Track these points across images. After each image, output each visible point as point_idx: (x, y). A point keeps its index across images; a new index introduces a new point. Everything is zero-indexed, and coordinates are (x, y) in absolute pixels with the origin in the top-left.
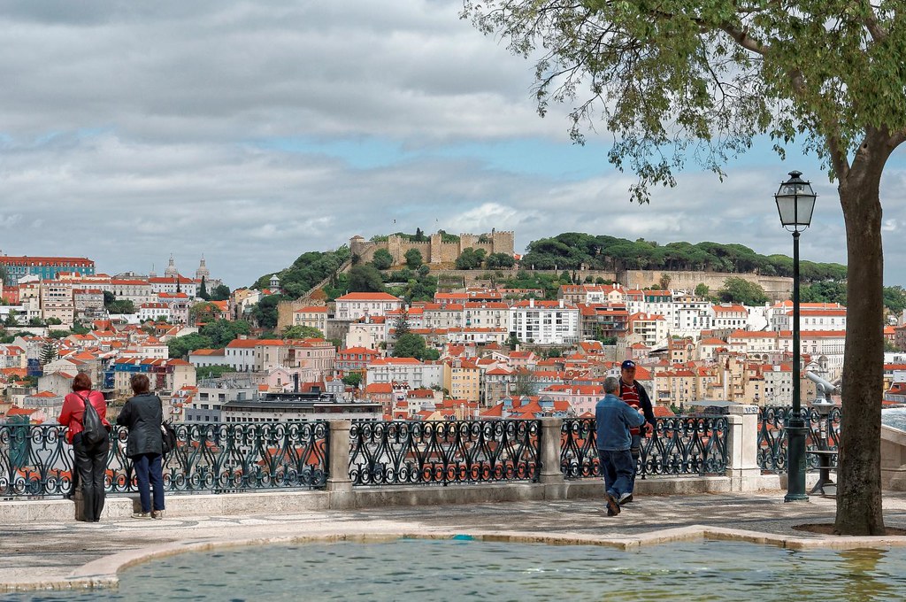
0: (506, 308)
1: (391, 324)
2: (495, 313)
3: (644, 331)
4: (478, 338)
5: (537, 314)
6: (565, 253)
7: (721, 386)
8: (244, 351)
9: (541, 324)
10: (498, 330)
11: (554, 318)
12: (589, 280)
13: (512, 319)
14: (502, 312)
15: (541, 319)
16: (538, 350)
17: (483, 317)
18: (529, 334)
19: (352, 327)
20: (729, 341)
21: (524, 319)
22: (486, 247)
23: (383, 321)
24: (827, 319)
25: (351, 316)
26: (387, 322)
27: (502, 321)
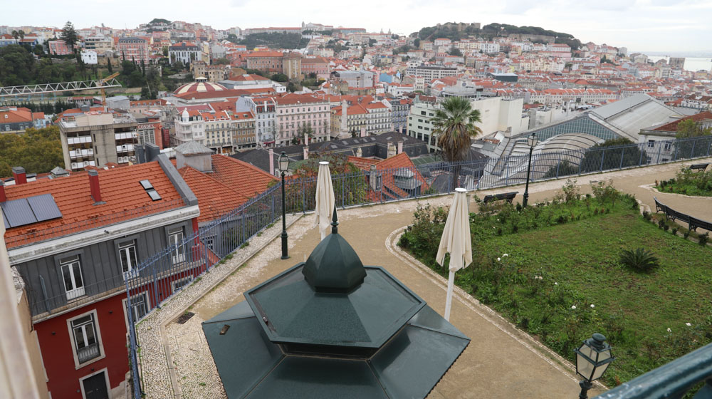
0: (480, 43)
1: (450, 47)
3: (515, 50)
4: (472, 51)
5: (488, 45)
7: (537, 65)
10: (478, 49)
11: (492, 46)
12: (500, 36)
13: (481, 46)
14: (478, 44)
16: (488, 55)
17: (473, 45)
18: (486, 50)
19: (439, 47)
21: (484, 46)
22: (473, 27)
23: (447, 46)
24: (563, 48)
25: (438, 44)
27: (478, 46)
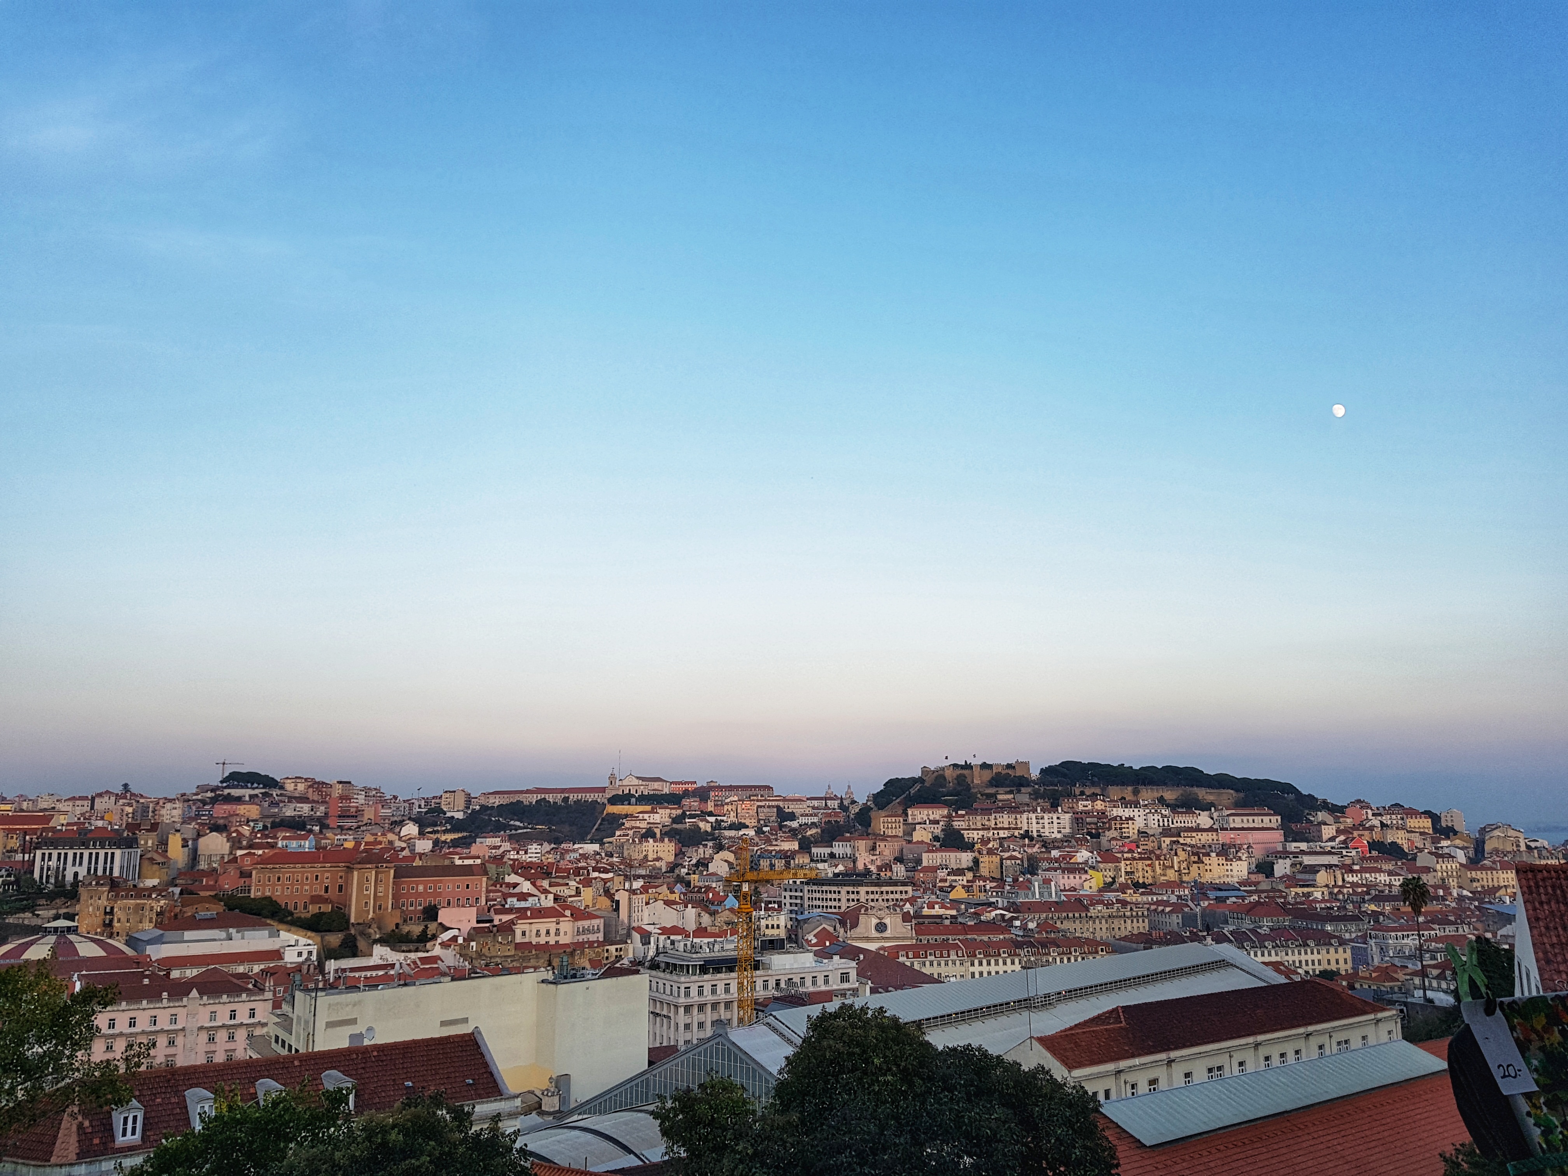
0: (1022, 813)
1: (943, 825)
2: (1014, 816)
3: (1121, 829)
4: (1002, 834)
5: (1042, 818)
6: (1065, 776)
8: (844, 843)
9: (1047, 825)
10: (1016, 829)
11: (1055, 821)
12: (1080, 794)
13: (1026, 821)
14: (1018, 816)
15: (1046, 821)
16: (1044, 843)
17: (1005, 819)
18: (1038, 831)
19: (918, 827)
20: (1182, 834)
21: (1034, 821)
22: (1010, 772)
23: (937, 822)
25: (917, 820)
26: (941, 823)
27: (1019, 822)
